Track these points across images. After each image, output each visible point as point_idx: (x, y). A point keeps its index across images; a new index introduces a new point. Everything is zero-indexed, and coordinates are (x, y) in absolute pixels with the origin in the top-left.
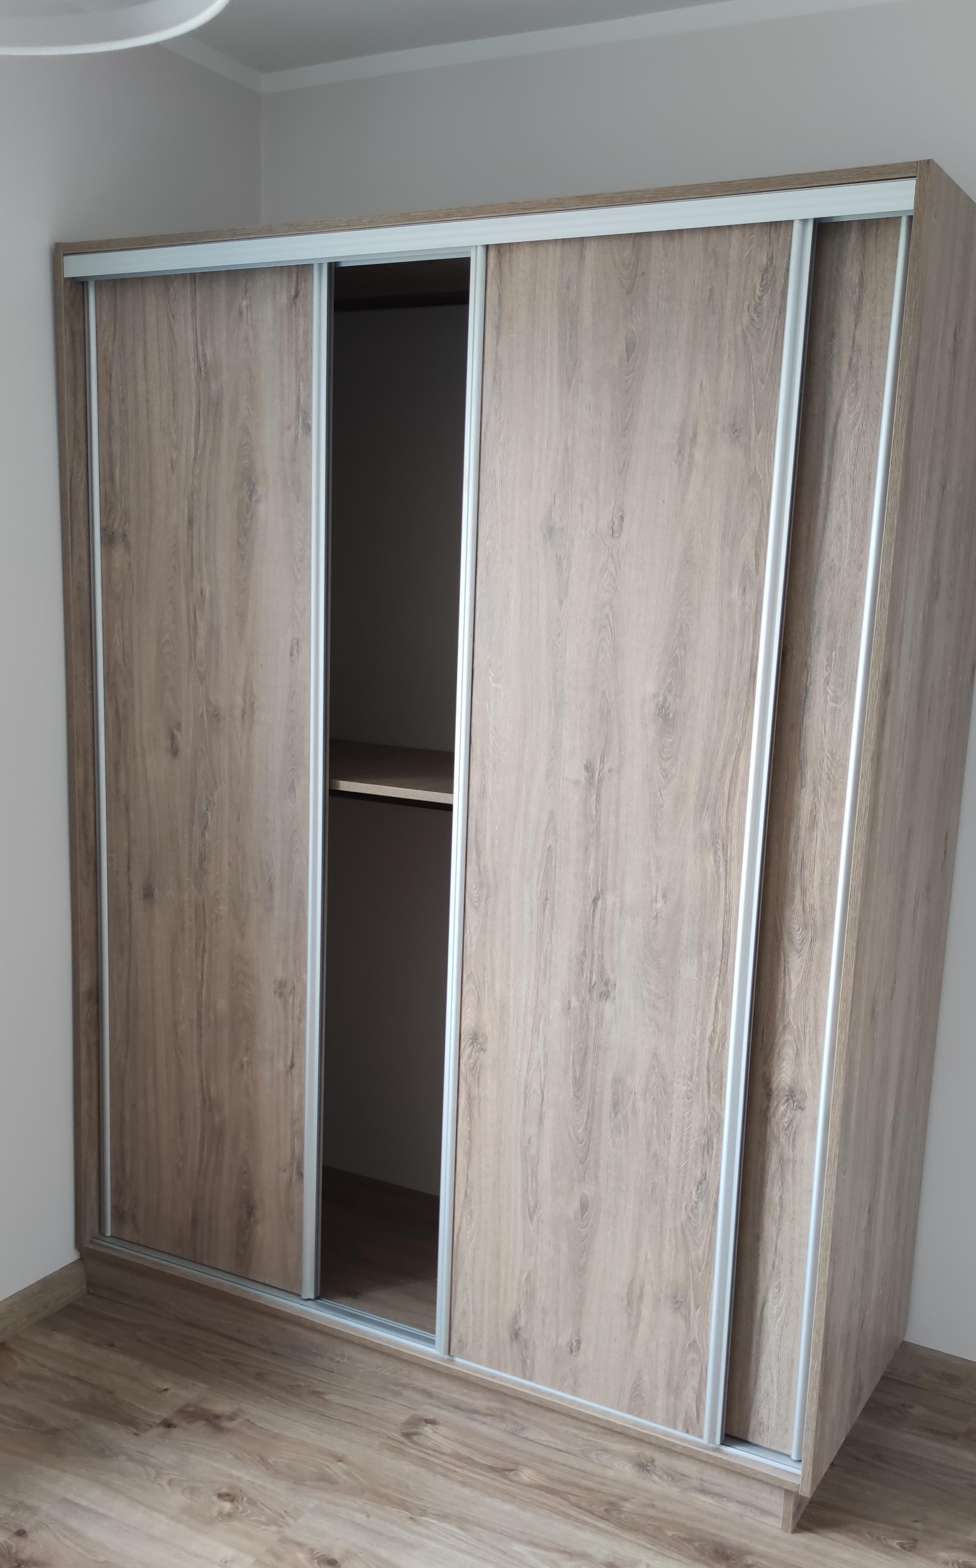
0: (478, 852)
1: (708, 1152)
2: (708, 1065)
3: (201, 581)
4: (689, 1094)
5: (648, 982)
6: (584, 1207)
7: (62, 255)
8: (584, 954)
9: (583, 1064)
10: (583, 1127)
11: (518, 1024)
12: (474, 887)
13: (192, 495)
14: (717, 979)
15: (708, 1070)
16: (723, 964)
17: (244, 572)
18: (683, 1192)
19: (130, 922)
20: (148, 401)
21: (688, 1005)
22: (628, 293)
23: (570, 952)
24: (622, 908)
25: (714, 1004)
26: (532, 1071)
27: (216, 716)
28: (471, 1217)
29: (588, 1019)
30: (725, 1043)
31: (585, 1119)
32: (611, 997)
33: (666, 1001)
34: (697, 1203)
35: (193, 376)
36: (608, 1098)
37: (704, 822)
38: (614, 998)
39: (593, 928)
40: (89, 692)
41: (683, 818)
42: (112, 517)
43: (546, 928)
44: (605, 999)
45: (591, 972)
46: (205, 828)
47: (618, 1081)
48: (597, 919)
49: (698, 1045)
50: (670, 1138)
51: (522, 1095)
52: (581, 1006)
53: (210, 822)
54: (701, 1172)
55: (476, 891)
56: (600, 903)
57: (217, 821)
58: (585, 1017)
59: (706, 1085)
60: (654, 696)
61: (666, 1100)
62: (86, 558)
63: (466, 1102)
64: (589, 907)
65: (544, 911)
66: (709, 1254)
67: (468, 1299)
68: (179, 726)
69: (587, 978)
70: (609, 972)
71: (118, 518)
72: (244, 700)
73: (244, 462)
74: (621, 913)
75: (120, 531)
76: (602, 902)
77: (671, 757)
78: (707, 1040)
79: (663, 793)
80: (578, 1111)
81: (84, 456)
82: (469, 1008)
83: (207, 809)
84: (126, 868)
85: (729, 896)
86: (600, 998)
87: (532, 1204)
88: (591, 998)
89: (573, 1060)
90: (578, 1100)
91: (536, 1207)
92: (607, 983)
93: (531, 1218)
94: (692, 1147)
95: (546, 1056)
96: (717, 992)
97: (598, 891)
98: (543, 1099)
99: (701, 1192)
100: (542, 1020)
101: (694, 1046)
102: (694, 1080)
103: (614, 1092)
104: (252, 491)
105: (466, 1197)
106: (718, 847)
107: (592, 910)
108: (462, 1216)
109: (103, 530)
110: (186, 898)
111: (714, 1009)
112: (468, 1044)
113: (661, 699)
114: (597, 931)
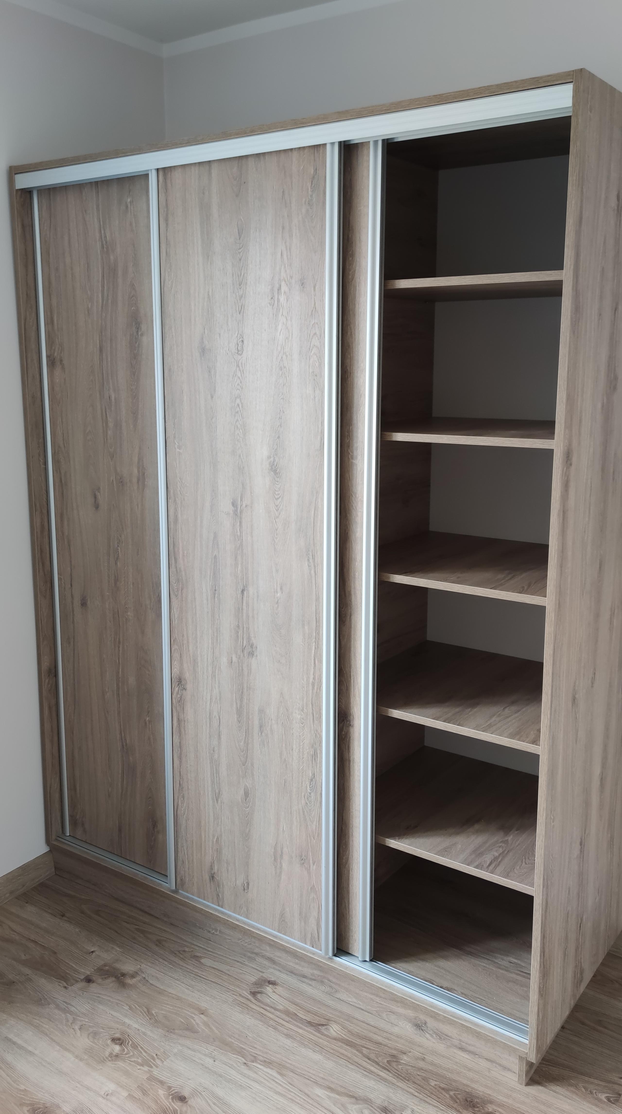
0: (176, 559)
1: (315, 759)
2: (312, 701)
3: (109, 390)
4: (302, 720)
5: (275, 646)
6: (246, 794)
7: (14, 174)
8: (238, 626)
9: (241, 700)
10: (243, 741)
11: (203, 672)
12: (174, 582)
13: (101, 333)
14: (314, 644)
15: (312, 705)
16: (317, 634)
17: (135, 383)
18: (302, 786)
19: (73, 622)
20: (72, 269)
21: (299, 661)
22: (237, 196)
23: (231, 626)
24: (258, 596)
25: (313, 661)
26: (213, 703)
27: (121, 482)
28: (184, 799)
29: (242, 670)
30: (321, 687)
31: (244, 736)
32: (255, 655)
33: (286, 658)
34: (310, 793)
35: (99, 251)
36: (256, 722)
37: (301, 540)
38: (257, 656)
39: (242, 609)
40: (43, 466)
41: (289, 537)
42: (53, 348)
43: (216, 610)
44: (251, 656)
45: (243, 639)
46: (117, 559)
47: (261, 711)
48: (244, 604)
49: (305, 688)
50: (293, 750)
51: (208, 720)
52: (238, 661)
53: (120, 555)
54: (312, 773)
55: (176, 585)
56: (245, 593)
57: (125, 554)
58: (241, 668)
59: (311, 715)
60: (268, 458)
61: (289, 724)
62: (38, 376)
63: (177, 723)
64: (239, 596)
65: (215, 598)
66: (318, 828)
67: (185, 853)
68: (99, 489)
69: (240, 642)
70: (253, 639)
71: (57, 349)
72: (139, 472)
73: (132, 309)
74: (257, 600)
75: (58, 357)
76: (247, 593)
77: (280, 497)
78: (310, 685)
79: (277, 520)
80: (240, 730)
81: (34, 308)
82: (176, 662)
83: (118, 546)
84: (70, 586)
85: (318, 589)
86: (249, 656)
87: (217, 791)
88: (244, 655)
89: (236, 697)
90: (239, 723)
91: (220, 793)
92: (252, 646)
93: (217, 800)
94: (305, 756)
95: (220, 693)
96: (315, 652)
97: (244, 585)
98: (220, 722)
99: (312, 786)
100: (217, 670)
101: (303, 689)
102: (304, 711)
103: (260, 718)
104: (138, 328)
105: (180, 786)
106: (310, 557)
107: (241, 597)
108: (178, 798)
109: (48, 357)
110: (107, 606)
111: (313, 664)
112: (176, 685)
113: (272, 459)
114: (245, 611)
